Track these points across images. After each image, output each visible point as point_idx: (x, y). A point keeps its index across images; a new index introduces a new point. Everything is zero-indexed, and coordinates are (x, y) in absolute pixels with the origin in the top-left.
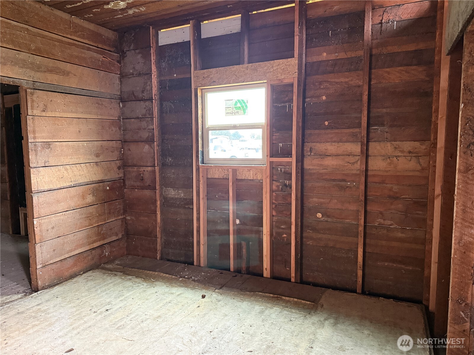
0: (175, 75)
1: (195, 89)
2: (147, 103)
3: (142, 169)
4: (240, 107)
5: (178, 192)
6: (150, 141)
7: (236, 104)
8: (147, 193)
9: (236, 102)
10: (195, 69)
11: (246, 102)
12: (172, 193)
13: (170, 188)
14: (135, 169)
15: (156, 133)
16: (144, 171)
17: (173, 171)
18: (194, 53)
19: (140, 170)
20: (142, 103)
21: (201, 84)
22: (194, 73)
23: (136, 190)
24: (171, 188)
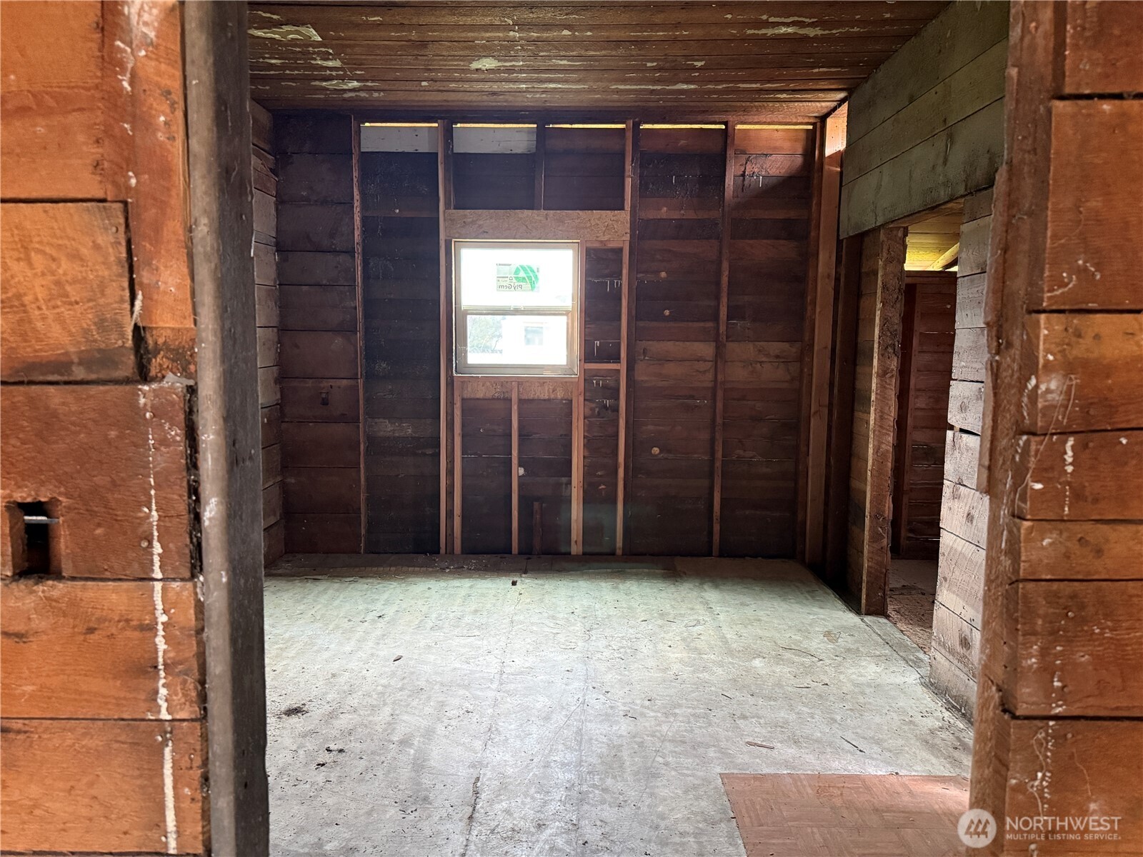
0: (397, 211)
1: (446, 240)
2: (341, 258)
3: (325, 384)
4: (524, 278)
5: (399, 425)
6: (347, 329)
7: (517, 271)
8: (339, 430)
9: (518, 268)
10: (447, 207)
11: (536, 270)
12: (386, 428)
13: (381, 420)
14: (310, 383)
15: (360, 314)
16: (331, 387)
17: (390, 387)
18: (445, 178)
19: (322, 385)
20: (330, 257)
21: (458, 233)
22: (444, 212)
23: (311, 424)
24: (384, 418)
